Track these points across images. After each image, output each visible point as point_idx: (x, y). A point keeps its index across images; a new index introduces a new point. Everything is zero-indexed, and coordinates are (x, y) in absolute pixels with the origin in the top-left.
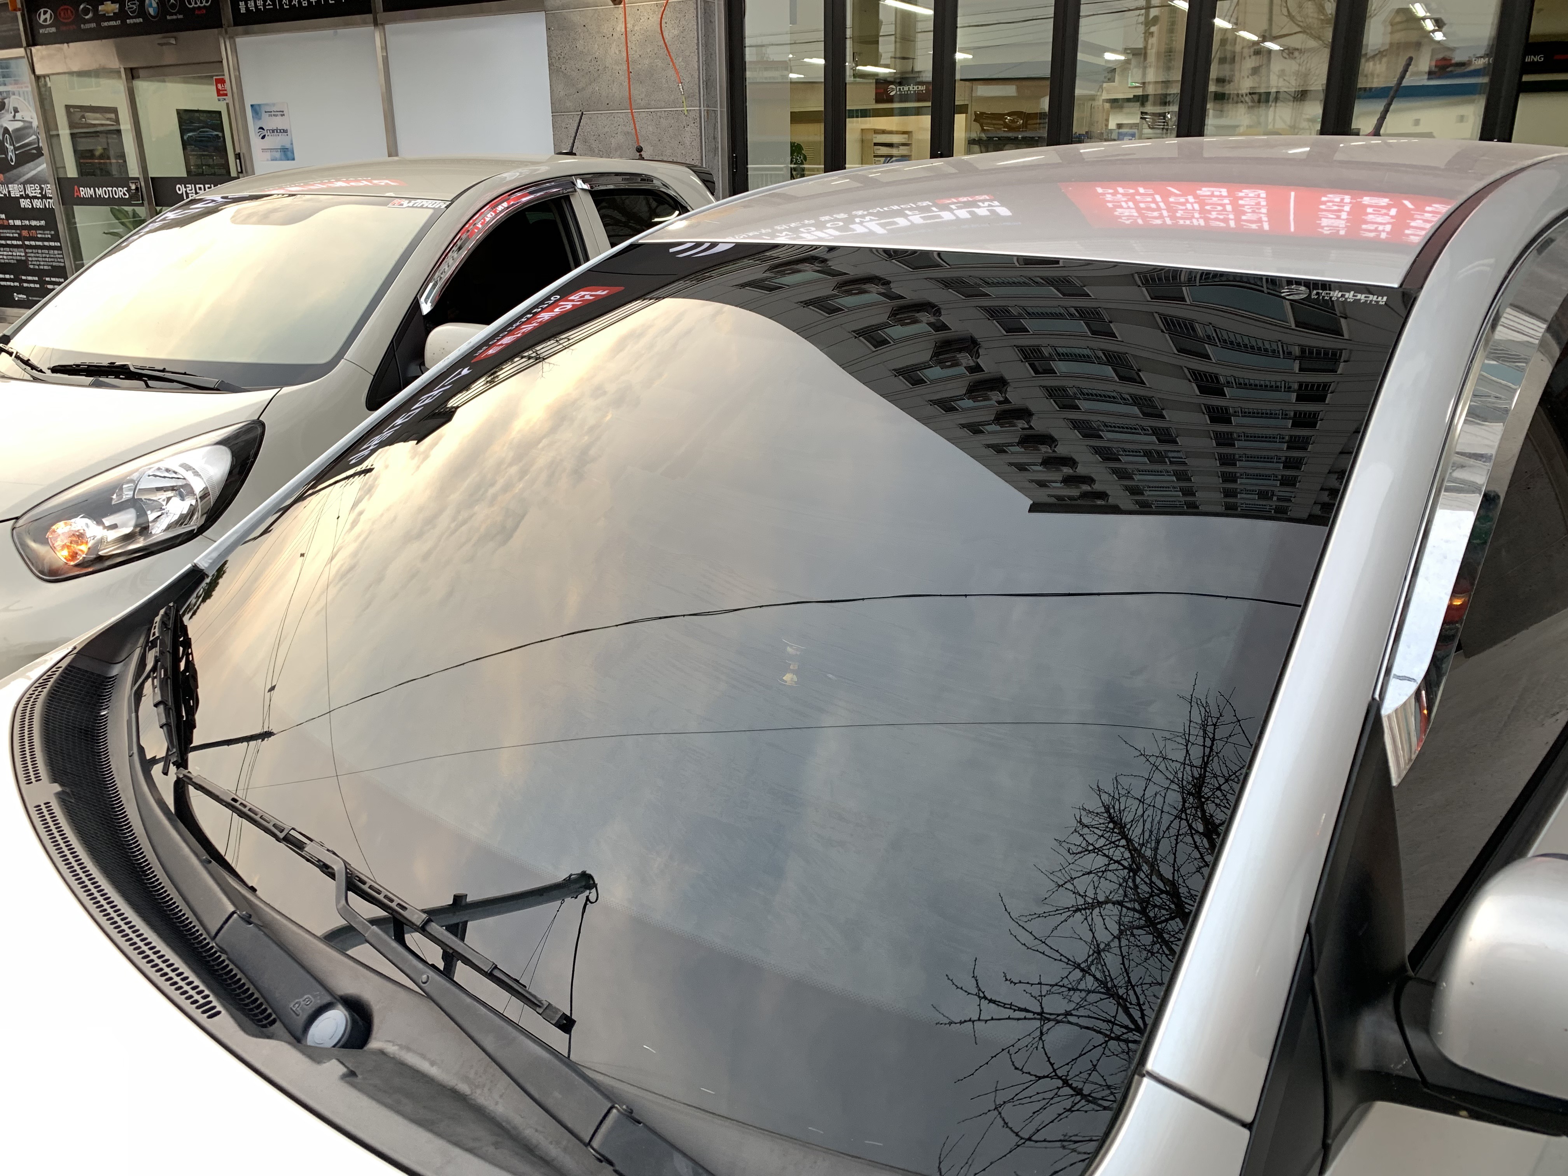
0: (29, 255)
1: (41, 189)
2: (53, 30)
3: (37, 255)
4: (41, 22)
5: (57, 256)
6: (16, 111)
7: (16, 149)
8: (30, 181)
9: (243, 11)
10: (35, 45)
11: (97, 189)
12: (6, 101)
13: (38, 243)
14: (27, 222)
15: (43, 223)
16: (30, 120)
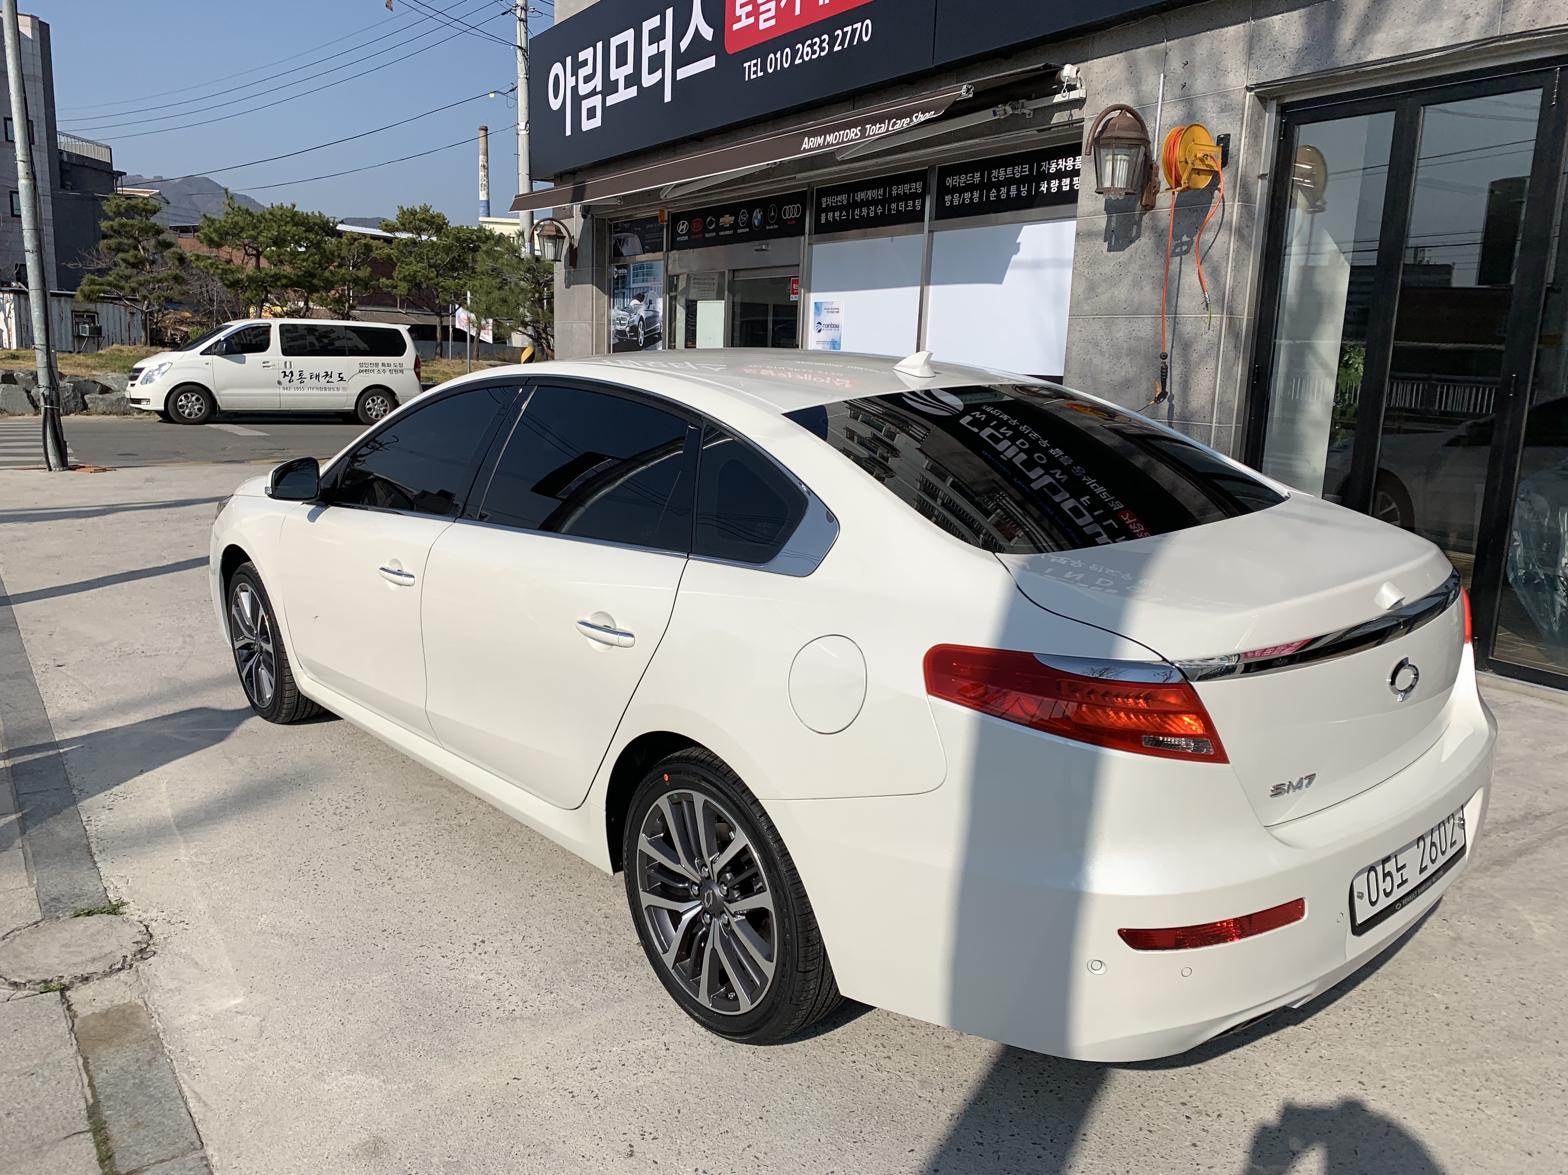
2: (687, 238)
4: (679, 231)
9: (823, 221)
10: (672, 249)
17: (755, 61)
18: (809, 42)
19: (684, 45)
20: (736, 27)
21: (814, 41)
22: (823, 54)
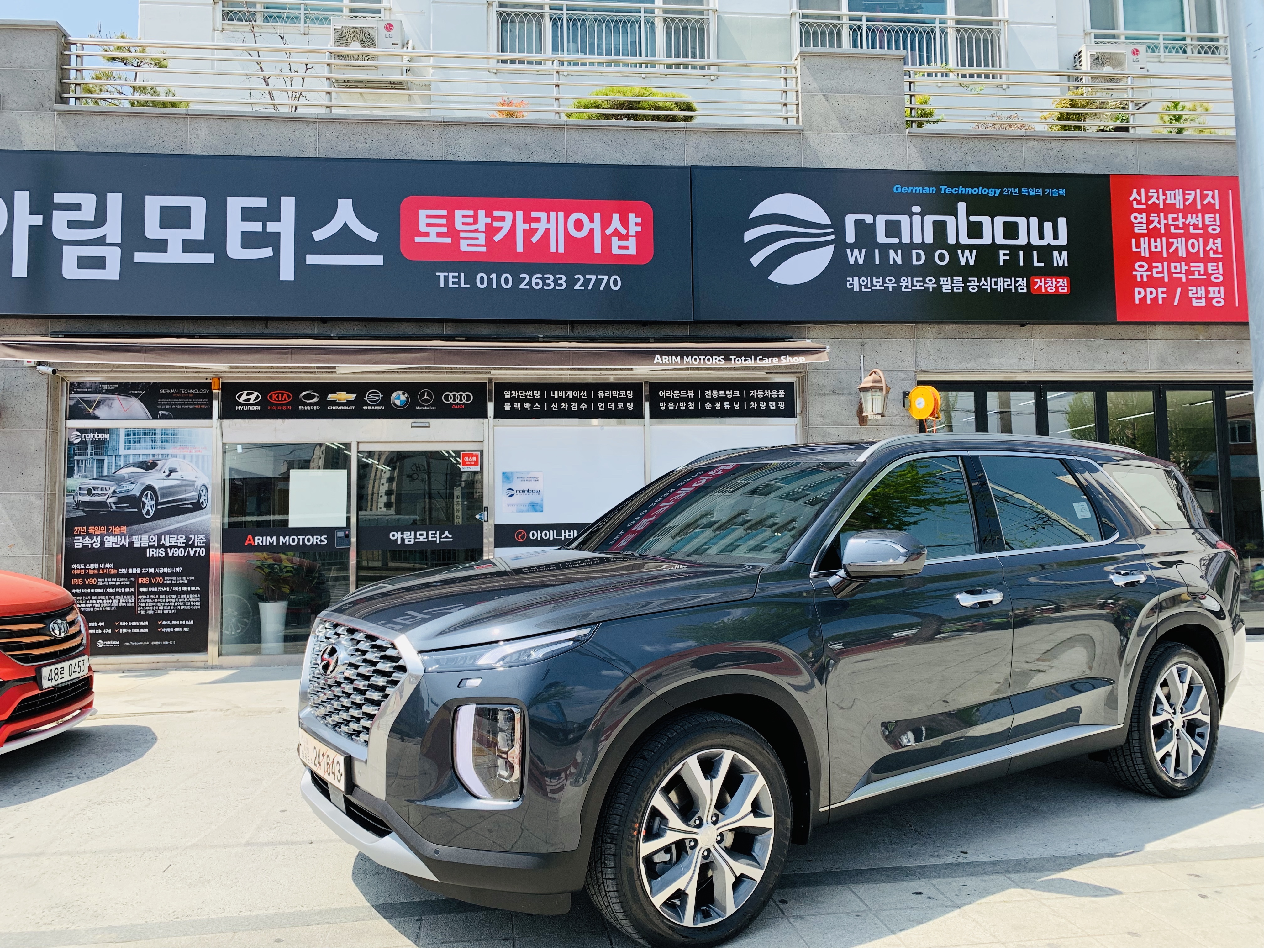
0: (142, 601)
1: (188, 539)
2: (258, 408)
3: (156, 600)
4: (241, 400)
5: (192, 600)
6: (172, 471)
7: (158, 504)
8: (170, 533)
9: (510, 409)
10: (229, 418)
11: (281, 538)
12: (158, 462)
13: (161, 589)
14: (152, 570)
15: (178, 570)
16: (194, 479)
17: (456, 274)
18: (540, 276)
19: (319, 235)
20: (418, 239)
21: (546, 276)
22: (558, 288)
